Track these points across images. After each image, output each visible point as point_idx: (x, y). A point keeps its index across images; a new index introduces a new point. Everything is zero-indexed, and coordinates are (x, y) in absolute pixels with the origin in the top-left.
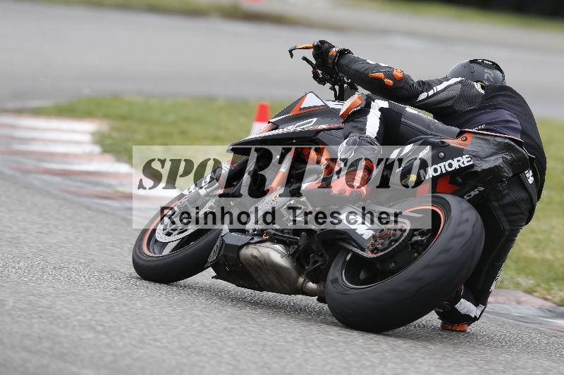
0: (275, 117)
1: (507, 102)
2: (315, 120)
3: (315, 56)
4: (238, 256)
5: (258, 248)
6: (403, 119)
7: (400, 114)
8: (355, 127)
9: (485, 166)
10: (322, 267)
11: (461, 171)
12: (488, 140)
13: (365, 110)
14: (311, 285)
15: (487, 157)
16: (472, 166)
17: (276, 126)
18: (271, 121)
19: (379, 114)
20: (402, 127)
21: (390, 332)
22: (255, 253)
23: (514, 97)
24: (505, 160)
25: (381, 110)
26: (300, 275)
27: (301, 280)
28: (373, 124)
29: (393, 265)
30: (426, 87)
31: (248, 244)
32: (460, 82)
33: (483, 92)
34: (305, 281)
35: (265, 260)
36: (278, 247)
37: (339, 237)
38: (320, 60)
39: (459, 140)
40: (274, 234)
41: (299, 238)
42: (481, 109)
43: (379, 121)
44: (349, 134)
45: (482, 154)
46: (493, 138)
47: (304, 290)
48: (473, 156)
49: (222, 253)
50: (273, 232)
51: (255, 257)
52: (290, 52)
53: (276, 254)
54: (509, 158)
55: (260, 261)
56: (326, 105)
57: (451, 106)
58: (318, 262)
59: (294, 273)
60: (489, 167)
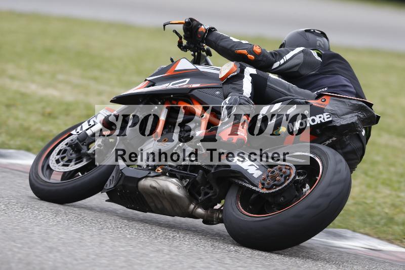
0: (151, 76)
1: (340, 68)
2: (188, 80)
3: (185, 30)
4: (137, 186)
5: (157, 180)
6: (268, 83)
7: (266, 79)
8: (234, 88)
9: (344, 122)
10: (213, 198)
11: (321, 125)
12: (344, 102)
13: (240, 76)
14: (200, 211)
15: (344, 115)
16: (331, 122)
17: (153, 83)
18: (147, 79)
19: (250, 78)
20: (268, 89)
21: (280, 252)
22: (154, 184)
23: (342, 63)
24: (360, 118)
25: (251, 75)
26: (191, 203)
27: (192, 206)
28: (247, 87)
29: (282, 199)
30: (278, 56)
31: (146, 177)
32: (302, 51)
33: (319, 59)
34: (195, 207)
35: (163, 190)
36: (174, 180)
37: (232, 175)
38: (188, 33)
39: (319, 101)
40: (171, 170)
41: (196, 175)
42: (321, 74)
43: (251, 84)
44: (229, 93)
45: (339, 112)
46: (348, 101)
47: (193, 214)
48: (332, 114)
49: (121, 183)
50: (170, 168)
51: (154, 188)
52: (164, 26)
53: (172, 186)
54: (362, 116)
55: (159, 191)
56: (197, 69)
57: (297, 71)
58: (209, 194)
59: (187, 201)
60: (346, 123)
